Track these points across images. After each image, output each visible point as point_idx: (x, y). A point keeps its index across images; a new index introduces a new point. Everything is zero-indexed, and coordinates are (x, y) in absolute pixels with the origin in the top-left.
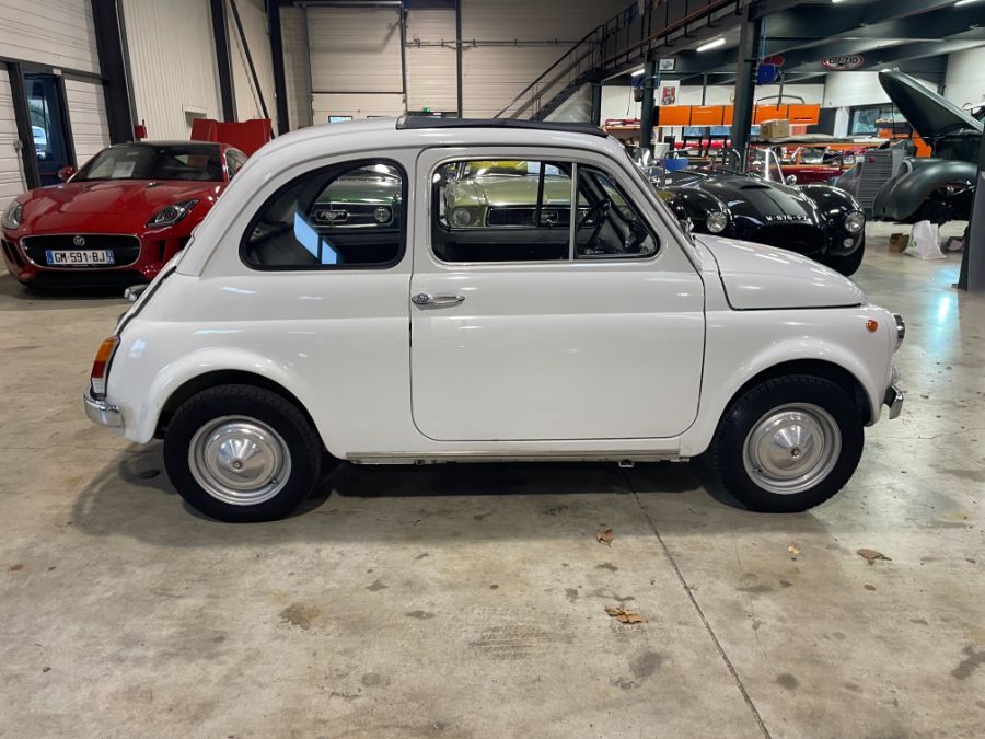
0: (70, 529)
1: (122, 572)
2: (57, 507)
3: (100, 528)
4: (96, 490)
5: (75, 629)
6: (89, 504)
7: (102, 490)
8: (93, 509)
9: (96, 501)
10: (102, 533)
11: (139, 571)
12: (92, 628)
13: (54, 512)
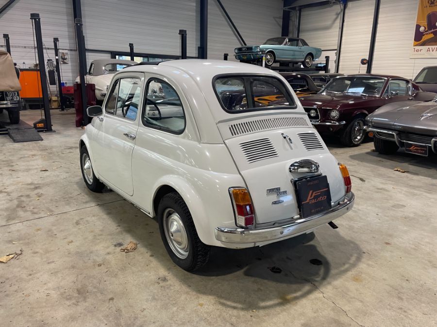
0: (364, 250)
1: (350, 226)
2: (368, 265)
3: (352, 245)
4: (347, 266)
5: (369, 219)
6: (353, 259)
7: (344, 264)
8: (351, 256)
9: (349, 259)
10: (352, 242)
11: (344, 224)
12: (363, 217)
13: (370, 263)
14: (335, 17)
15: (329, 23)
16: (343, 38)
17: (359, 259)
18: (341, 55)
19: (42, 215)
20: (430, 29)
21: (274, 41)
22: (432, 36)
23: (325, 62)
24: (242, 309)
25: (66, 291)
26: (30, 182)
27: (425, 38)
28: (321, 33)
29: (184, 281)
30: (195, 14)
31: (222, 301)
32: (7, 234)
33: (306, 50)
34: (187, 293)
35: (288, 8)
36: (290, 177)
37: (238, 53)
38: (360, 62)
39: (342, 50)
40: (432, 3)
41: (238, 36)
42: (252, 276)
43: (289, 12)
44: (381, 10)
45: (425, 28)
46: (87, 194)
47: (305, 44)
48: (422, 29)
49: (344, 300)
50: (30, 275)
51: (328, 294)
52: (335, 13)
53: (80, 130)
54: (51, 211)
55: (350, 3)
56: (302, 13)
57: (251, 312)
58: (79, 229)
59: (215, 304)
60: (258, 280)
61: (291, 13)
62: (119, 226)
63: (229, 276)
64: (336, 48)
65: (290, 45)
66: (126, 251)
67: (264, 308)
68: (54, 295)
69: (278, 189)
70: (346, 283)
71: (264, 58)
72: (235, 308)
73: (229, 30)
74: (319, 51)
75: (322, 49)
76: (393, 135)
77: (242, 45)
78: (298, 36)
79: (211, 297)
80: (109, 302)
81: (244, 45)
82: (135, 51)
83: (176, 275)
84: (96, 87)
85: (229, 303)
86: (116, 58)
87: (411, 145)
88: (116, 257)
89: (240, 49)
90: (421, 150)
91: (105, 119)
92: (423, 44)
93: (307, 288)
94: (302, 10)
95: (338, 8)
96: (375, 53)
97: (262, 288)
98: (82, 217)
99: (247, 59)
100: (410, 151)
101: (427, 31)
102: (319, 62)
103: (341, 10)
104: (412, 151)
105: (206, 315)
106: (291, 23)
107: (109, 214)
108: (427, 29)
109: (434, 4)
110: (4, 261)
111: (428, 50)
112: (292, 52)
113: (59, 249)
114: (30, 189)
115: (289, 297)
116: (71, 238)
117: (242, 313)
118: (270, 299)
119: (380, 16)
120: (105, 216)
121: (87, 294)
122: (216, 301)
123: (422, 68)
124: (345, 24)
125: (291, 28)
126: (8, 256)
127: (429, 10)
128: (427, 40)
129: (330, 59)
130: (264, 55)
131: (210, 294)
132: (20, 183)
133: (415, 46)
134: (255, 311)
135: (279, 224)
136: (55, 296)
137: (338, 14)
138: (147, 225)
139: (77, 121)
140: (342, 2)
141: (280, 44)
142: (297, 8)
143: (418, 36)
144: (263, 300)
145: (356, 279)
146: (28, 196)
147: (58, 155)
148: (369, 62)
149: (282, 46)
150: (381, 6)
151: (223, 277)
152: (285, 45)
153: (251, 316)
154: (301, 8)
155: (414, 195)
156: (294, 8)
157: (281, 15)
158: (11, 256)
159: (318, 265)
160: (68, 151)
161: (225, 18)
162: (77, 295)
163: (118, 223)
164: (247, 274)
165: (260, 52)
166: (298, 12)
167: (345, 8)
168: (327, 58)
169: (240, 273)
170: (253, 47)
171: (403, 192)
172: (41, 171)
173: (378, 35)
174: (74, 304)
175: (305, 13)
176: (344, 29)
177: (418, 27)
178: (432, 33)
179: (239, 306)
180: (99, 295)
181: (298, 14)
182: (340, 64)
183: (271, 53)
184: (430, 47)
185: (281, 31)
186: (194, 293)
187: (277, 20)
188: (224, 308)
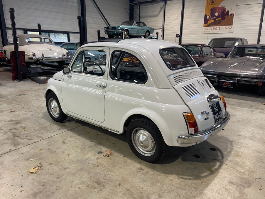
0: (231, 140)
2: (238, 148)
4: (229, 149)
7: (227, 149)
8: (227, 144)
9: (228, 146)
14: (160, 9)
15: (157, 13)
16: (165, 22)
17: (232, 145)
18: (165, 32)
19: (36, 140)
20: (212, 17)
21: (127, 23)
22: (213, 21)
23: (156, 36)
24: (194, 179)
25: (89, 184)
26: (9, 120)
27: (210, 22)
28: (153, 19)
29: (153, 168)
30: (77, 5)
31: (181, 176)
32: (21, 155)
33: (145, 29)
34: (159, 175)
35: (133, 4)
36: (208, 104)
37: (107, 30)
38: (175, 36)
39: (165, 29)
40: (213, 2)
41: (105, 20)
42: (187, 161)
43: (133, 5)
44: (185, 6)
45: (210, 16)
46: (56, 124)
47: (145, 25)
48: (208, 17)
49: (239, 167)
50: (58, 178)
51: (230, 165)
52: (159, 7)
53: (17, 82)
54: (41, 137)
55: (168, 1)
56: (141, 7)
57: (199, 180)
58: (68, 146)
59: (178, 178)
60: (192, 163)
61: (134, 6)
62: (92, 141)
63: (175, 163)
64: (162, 27)
65: (137, 26)
66: (107, 156)
67: (205, 177)
68: (83, 187)
69: (206, 111)
70: (234, 158)
71: (123, 34)
72: (190, 179)
73: (99, 16)
74: (153, 30)
75: (154, 28)
76: (215, 77)
77: (107, 25)
78: (139, 20)
79: (173, 175)
80: (120, 187)
81: (109, 26)
82: (42, 29)
83: (146, 166)
84: (25, 54)
85: (185, 177)
86: (27, 34)
87: (224, 82)
88: (104, 161)
89: (108, 28)
90: (230, 84)
91: (73, 76)
92: (209, 26)
93: (218, 164)
94: (141, 5)
95: (161, 4)
96: (183, 31)
97: (196, 167)
98: (64, 139)
99: (113, 34)
100: (224, 85)
101: (211, 18)
102: (153, 36)
103: (164, 5)
104: (224, 86)
105: (178, 185)
106: (134, 12)
107: (79, 135)
108: (210, 17)
109: (213, 3)
110: (34, 172)
111: (212, 29)
112: (137, 30)
113: (64, 160)
114: (13, 124)
115: (213, 169)
116: (67, 152)
117: (196, 181)
118: (205, 172)
119: (185, 9)
120: (78, 137)
121: (103, 184)
122: (178, 177)
123: (211, 39)
124: (166, 14)
125: (135, 15)
126: (34, 168)
127: (211, 7)
128: (210, 23)
129: (159, 34)
130: (123, 32)
131: (172, 174)
132: (3, 120)
133: (204, 27)
134: (201, 179)
135: (209, 130)
136: (85, 188)
137: (161, 8)
138: (108, 139)
139: (13, 77)
140: (164, 1)
141: (131, 25)
142: (138, 4)
143: (206, 21)
144: (201, 173)
145: (237, 155)
146: (15, 129)
147: (15, 101)
148: (180, 36)
149: (132, 26)
150: (185, 4)
151: (172, 163)
152: (134, 26)
153: (201, 182)
154: (140, 3)
155: (235, 109)
156: (136, 4)
157: (129, 7)
158: (37, 168)
159: (215, 151)
160: (20, 97)
161: (96, 8)
162: (97, 185)
163: (90, 140)
164: (184, 160)
165: (120, 30)
166: (139, 6)
167: (165, 4)
168: (157, 33)
169: (179, 160)
170: (116, 27)
171: (229, 108)
172: (11, 111)
173: (184, 20)
174: (99, 191)
175: (142, 7)
176: (166, 17)
177: (206, 16)
178: (213, 19)
179: (192, 178)
180: (110, 183)
181: (139, 7)
182: (164, 37)
183: (127, 30)
184: (212, 27)
185: (129, 17)
186: (163, 174)
187: (127, 10)
188: (185, 180)
